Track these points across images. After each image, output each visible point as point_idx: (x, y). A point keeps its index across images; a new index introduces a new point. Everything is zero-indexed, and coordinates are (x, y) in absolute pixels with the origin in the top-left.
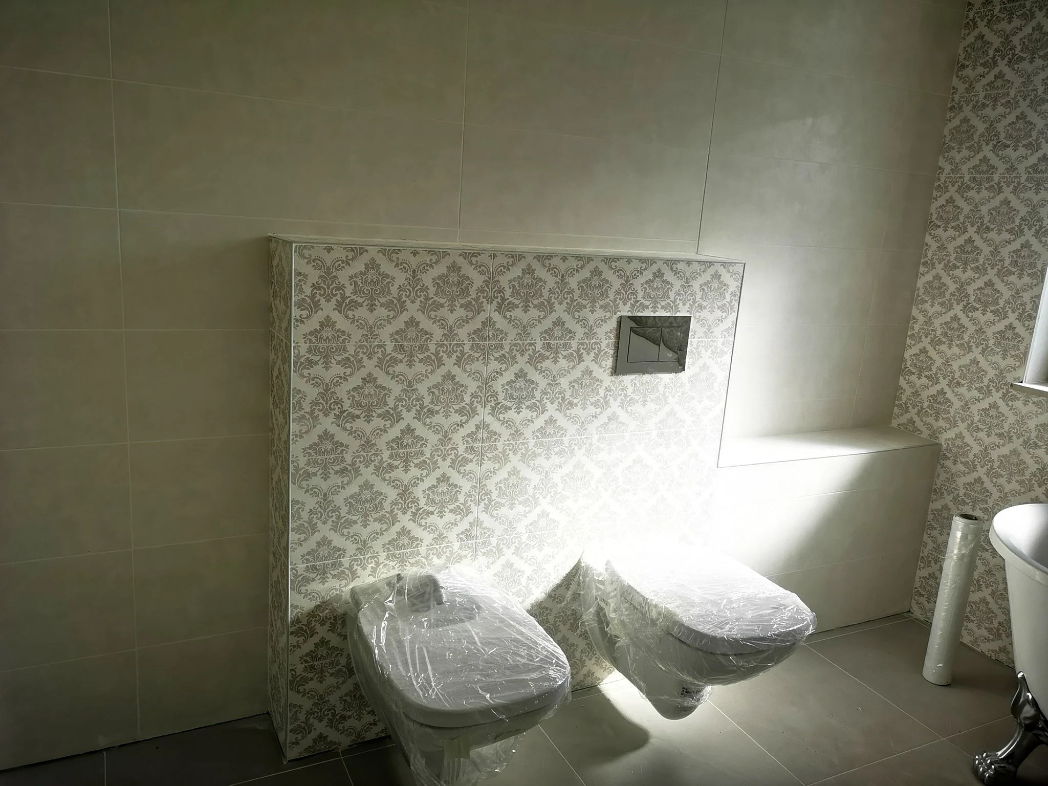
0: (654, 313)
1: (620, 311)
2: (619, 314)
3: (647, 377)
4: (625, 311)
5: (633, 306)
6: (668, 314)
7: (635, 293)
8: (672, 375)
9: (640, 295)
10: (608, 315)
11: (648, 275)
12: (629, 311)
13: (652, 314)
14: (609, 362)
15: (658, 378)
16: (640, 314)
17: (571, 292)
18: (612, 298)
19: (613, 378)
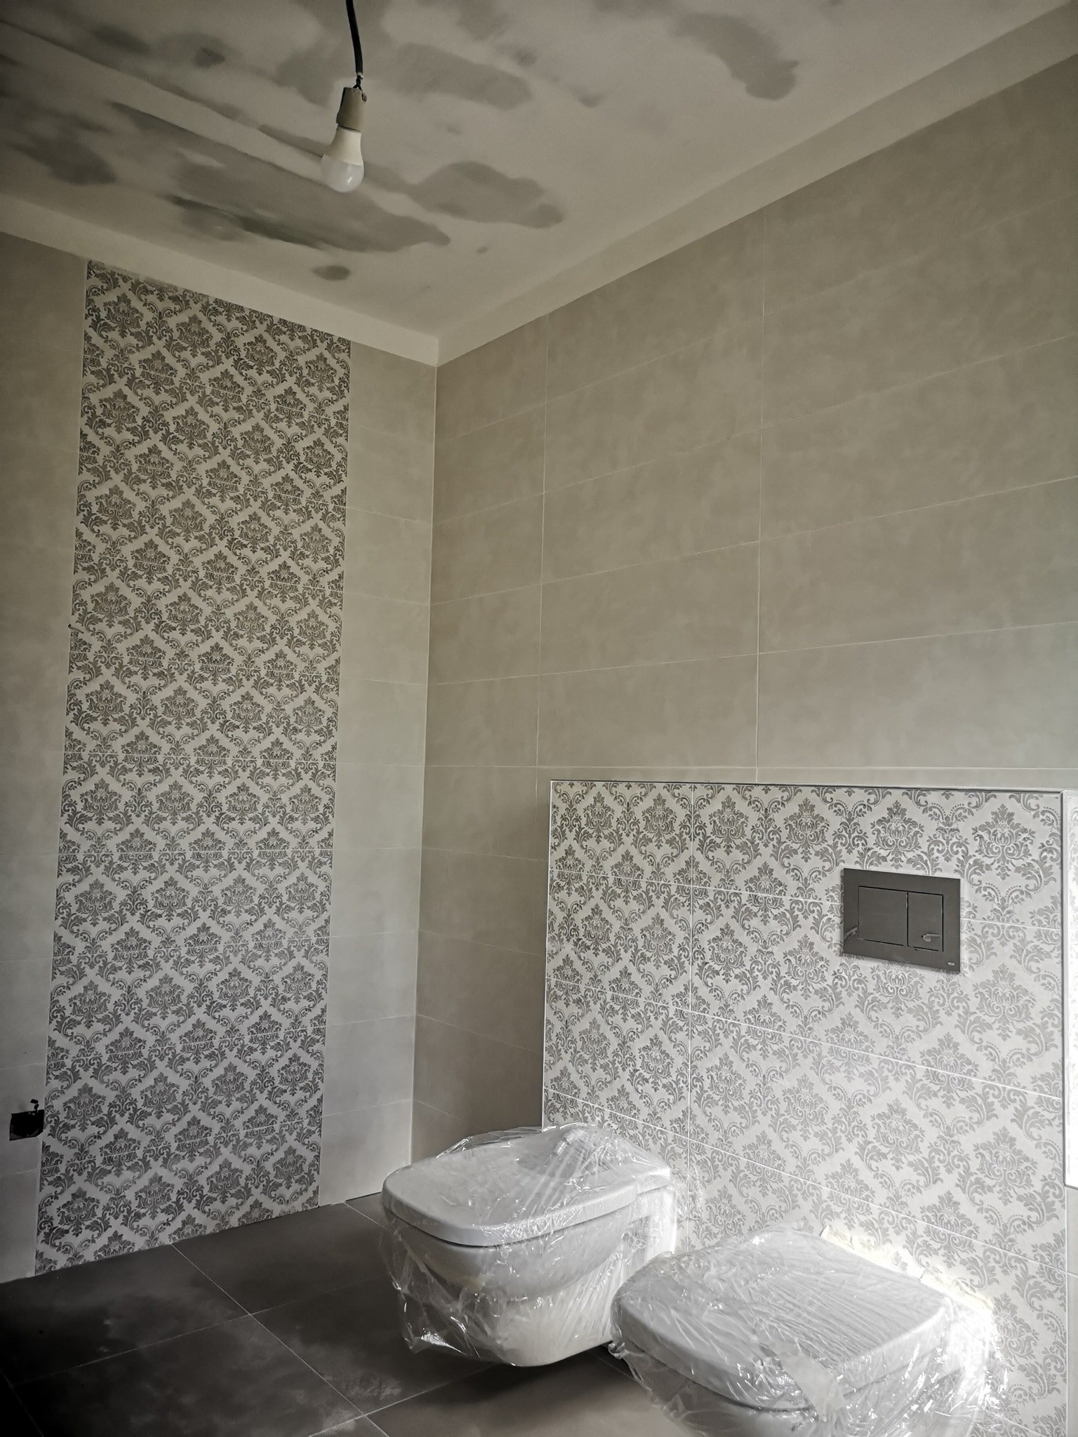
0: (897, 867)
1: (844, 862)
2: (843, 866)
3: (896, 970)
4: (851, 862)
5: (862, 855)
6: (921, 873)
7: (863, 836)
8: (942, 976)
9: (871, 840)
10: (828, 866)
11: (880, 811)
12: (856, 862)
13: (893, 870)
14: (835, 935)
15: (916, 975)
16: (873, 868)
17: (777, 831)
18: (831, 842)
19: (844, 960)
